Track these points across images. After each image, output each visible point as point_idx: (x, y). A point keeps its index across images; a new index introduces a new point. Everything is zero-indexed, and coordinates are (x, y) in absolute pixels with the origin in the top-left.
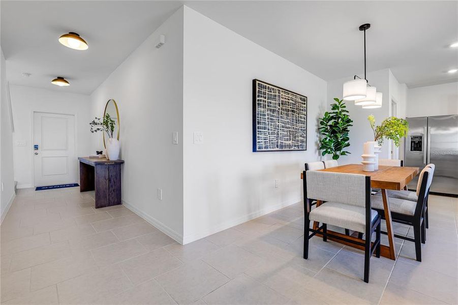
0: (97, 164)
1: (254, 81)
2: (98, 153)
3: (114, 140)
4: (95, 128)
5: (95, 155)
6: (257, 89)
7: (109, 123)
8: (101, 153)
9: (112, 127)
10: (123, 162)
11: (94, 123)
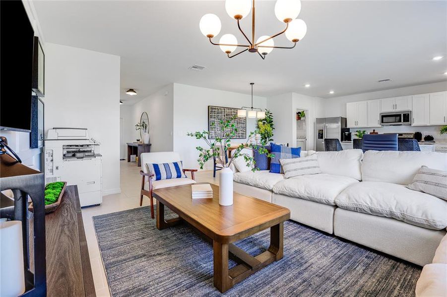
0: (139, 145)
1: (209, 107)
2: (138, 140)
3: (147, 133)
4: (138, 127)
5: (136, 141)
6: (210, 110)
7: (144, 126)
8: (139, 140)
9: (146, 127)
10: (150, 145)
11: (137, 125)
